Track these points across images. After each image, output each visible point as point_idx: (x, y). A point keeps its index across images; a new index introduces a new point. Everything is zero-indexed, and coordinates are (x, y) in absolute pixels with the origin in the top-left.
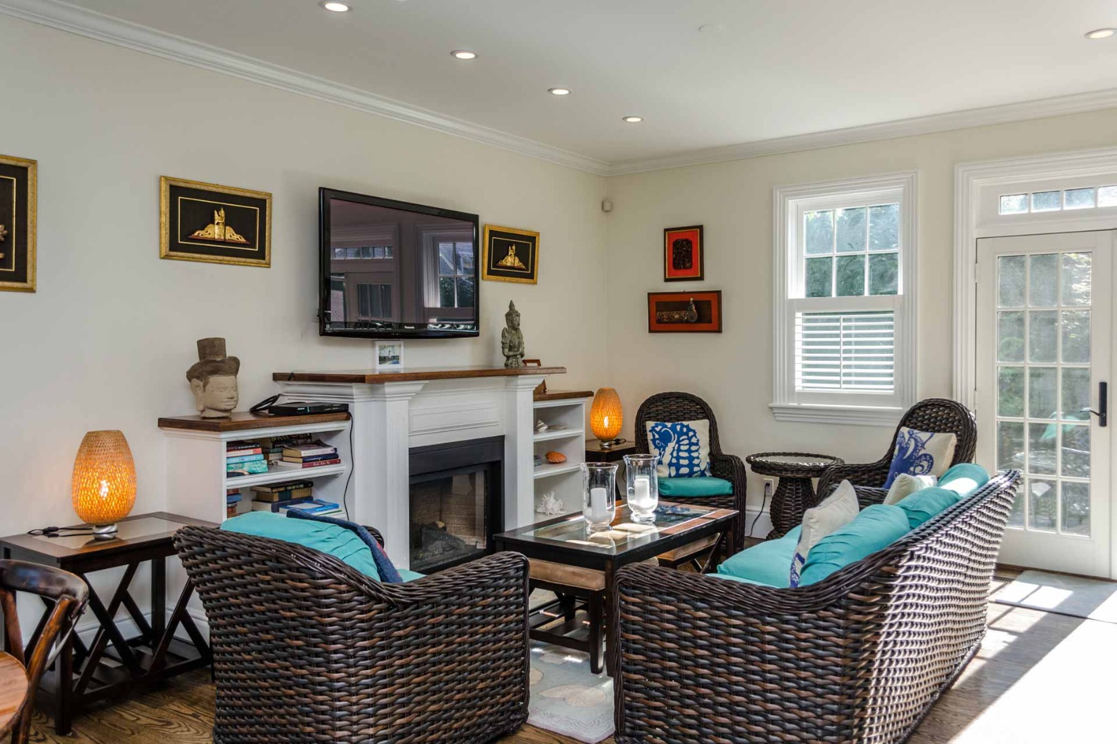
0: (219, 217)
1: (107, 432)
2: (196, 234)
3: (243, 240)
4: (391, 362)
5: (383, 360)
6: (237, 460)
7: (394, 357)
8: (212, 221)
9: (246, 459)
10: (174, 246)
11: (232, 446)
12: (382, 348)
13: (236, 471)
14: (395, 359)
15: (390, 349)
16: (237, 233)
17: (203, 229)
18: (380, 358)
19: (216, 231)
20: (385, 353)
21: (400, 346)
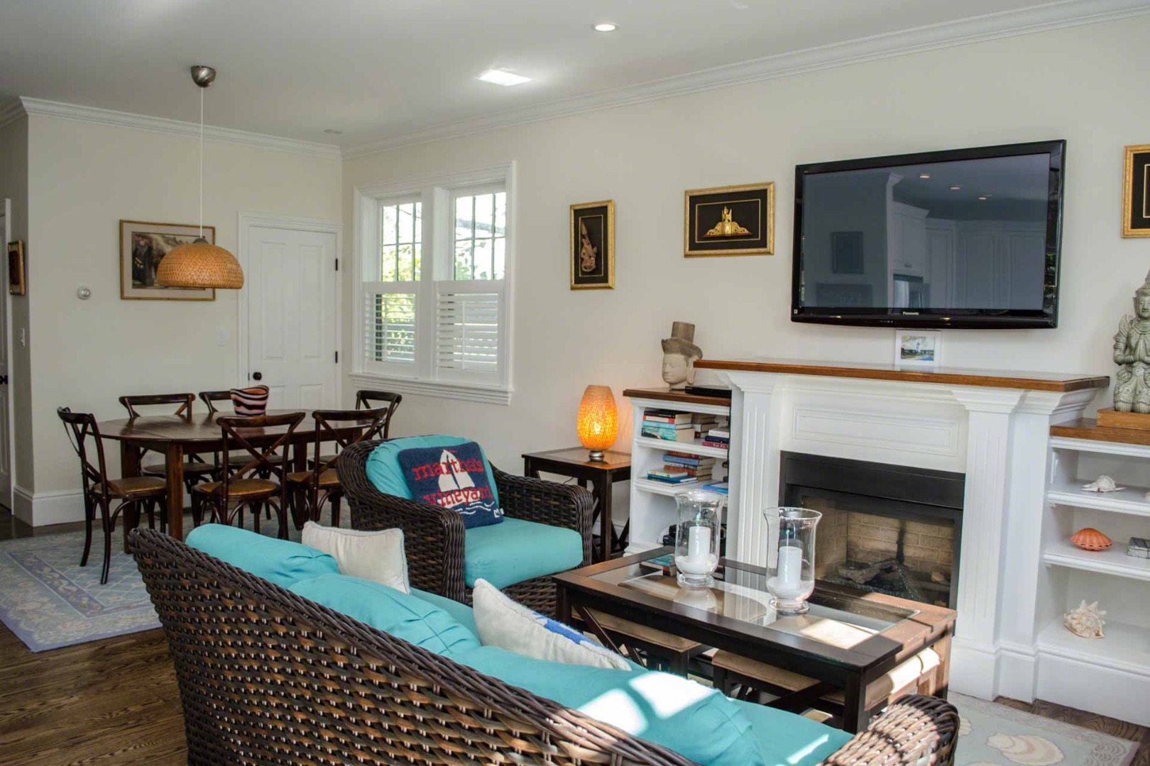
0: (727, 215)
1: (599, 387)
2: (708, 233)
3: (746, 231)
4: (920, 357)
5: (906, 353)
6: (654, 424)
7: (924, 352)
8: (721, 220)
9: (662, 425)
10: (693, 246)
11: (650, 412)
12: (904, 339)
13: (653, 433)
14: (929, 354)
15: (920, 341)
16: (741, 226)
17: (713, 227)
18: (903, 350)
19: (729, 227)
20: (910, 346)
21: (934, 338)
